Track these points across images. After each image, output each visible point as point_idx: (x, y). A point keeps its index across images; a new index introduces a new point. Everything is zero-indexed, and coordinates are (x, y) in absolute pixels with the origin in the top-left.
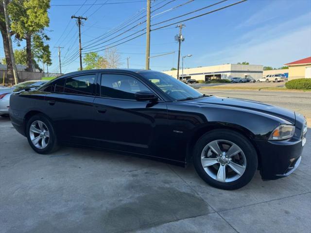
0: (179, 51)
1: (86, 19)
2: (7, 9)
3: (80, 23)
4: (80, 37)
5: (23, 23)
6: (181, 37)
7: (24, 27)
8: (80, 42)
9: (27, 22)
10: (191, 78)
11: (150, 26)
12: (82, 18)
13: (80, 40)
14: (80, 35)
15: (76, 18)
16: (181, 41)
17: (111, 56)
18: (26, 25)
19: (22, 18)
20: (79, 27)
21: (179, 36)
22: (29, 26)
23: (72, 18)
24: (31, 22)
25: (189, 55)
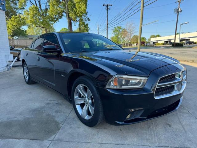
0: (177, 20)
1: (111, 5)
2: (67, 5)
3: (108, 8)
4: (107, 17)
5: (75, 12)
6: (180, 10)
7: (75, 14)
8: (107, 20)
9: (77, 11)
10: (190, 40)
11: (144, 3)
12: (109, 5)
13: (107, 19)
14: (107, 16)
15: (106, 5)
16: (179, 12)
17: (129, 28)
18: (76, 13)
19: (75, 9)
20: (107, 11)
21: (177, 9)
22: (78, 13)
23: (103, 6)
24: (79, 11)
25: (186, 23)
